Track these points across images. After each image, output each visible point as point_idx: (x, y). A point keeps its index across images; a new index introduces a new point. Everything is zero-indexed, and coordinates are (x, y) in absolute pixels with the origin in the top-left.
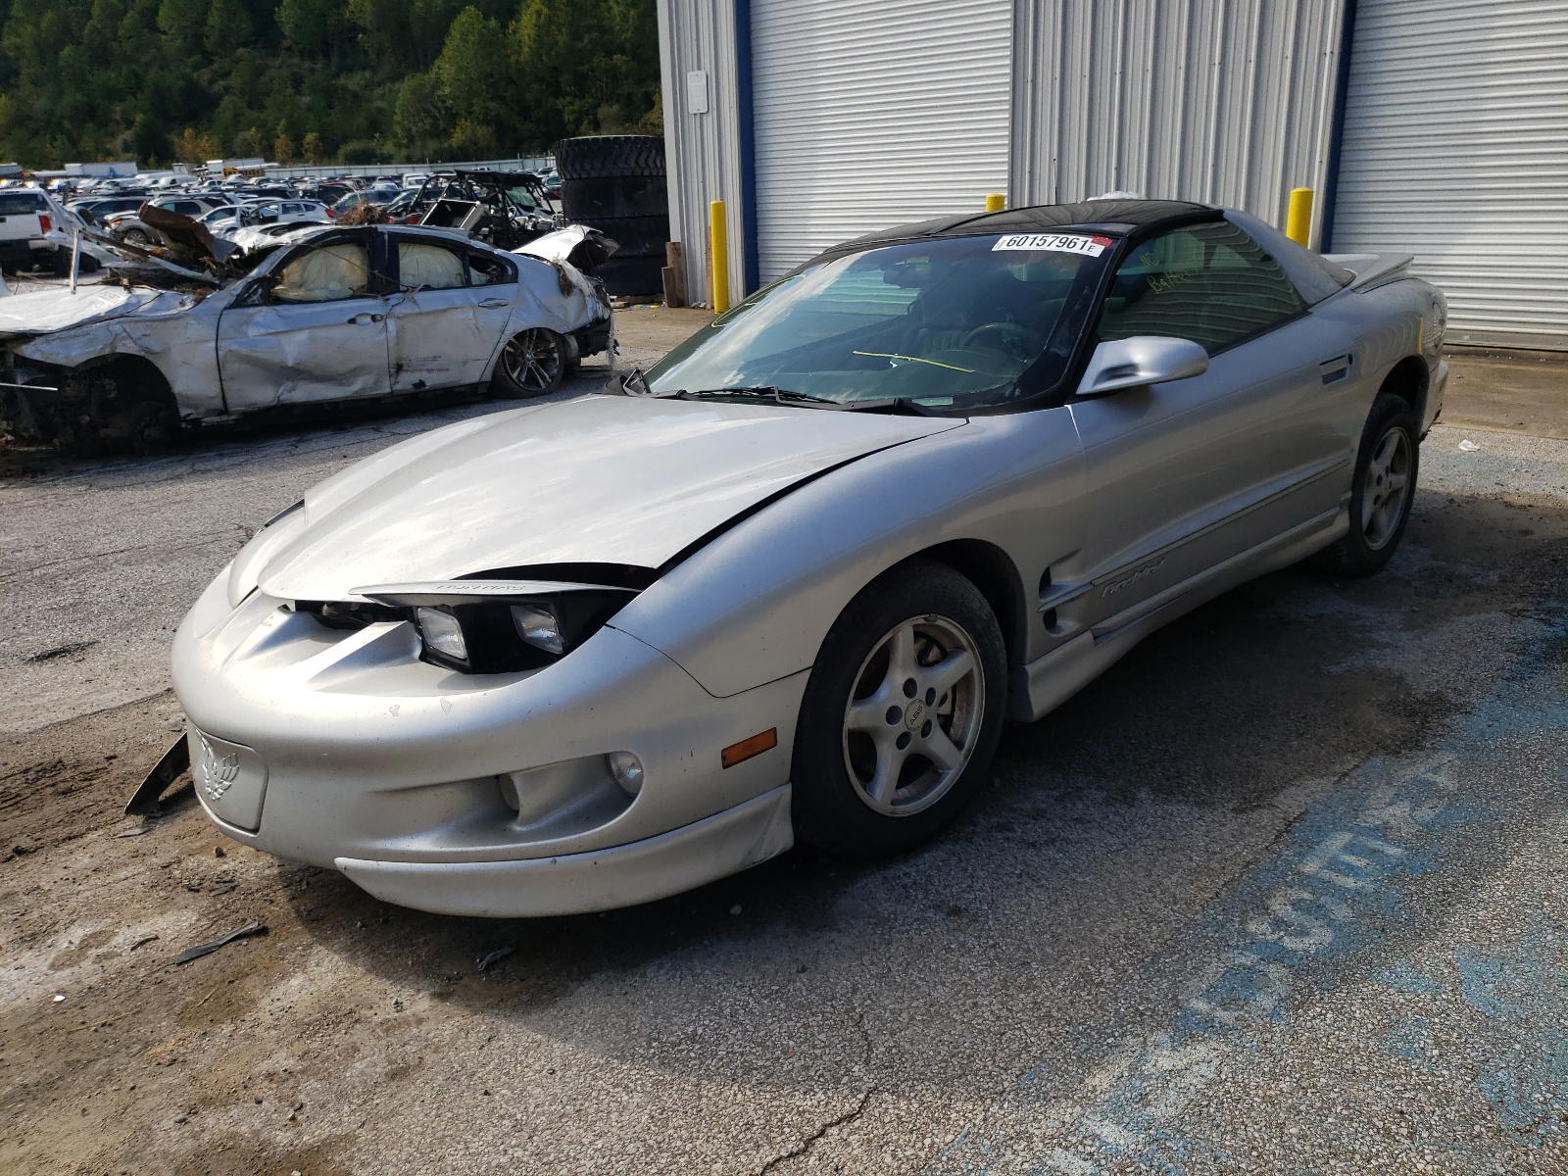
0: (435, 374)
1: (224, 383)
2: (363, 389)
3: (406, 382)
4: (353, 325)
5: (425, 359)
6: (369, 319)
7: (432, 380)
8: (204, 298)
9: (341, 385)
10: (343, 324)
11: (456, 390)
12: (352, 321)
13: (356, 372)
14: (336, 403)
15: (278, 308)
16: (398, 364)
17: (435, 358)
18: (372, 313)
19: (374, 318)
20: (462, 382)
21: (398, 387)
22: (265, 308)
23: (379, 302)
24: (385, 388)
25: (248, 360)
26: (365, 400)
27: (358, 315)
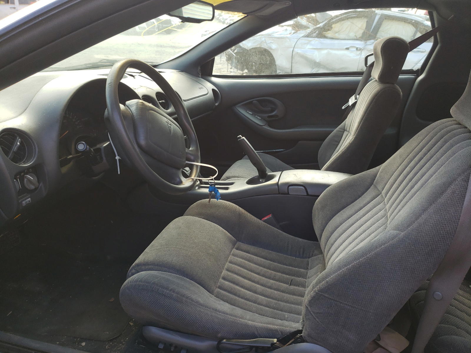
1: (293, 64)
4: (347, 50)
6: (355, 49)
8: (297, 32)
10: (343, 49)
15: (321, 39)
18: (357, 46)
19: (357, 49)
22: (316, 39)
23: (363, 43)
25: (302, 56)
27: (351, 47)
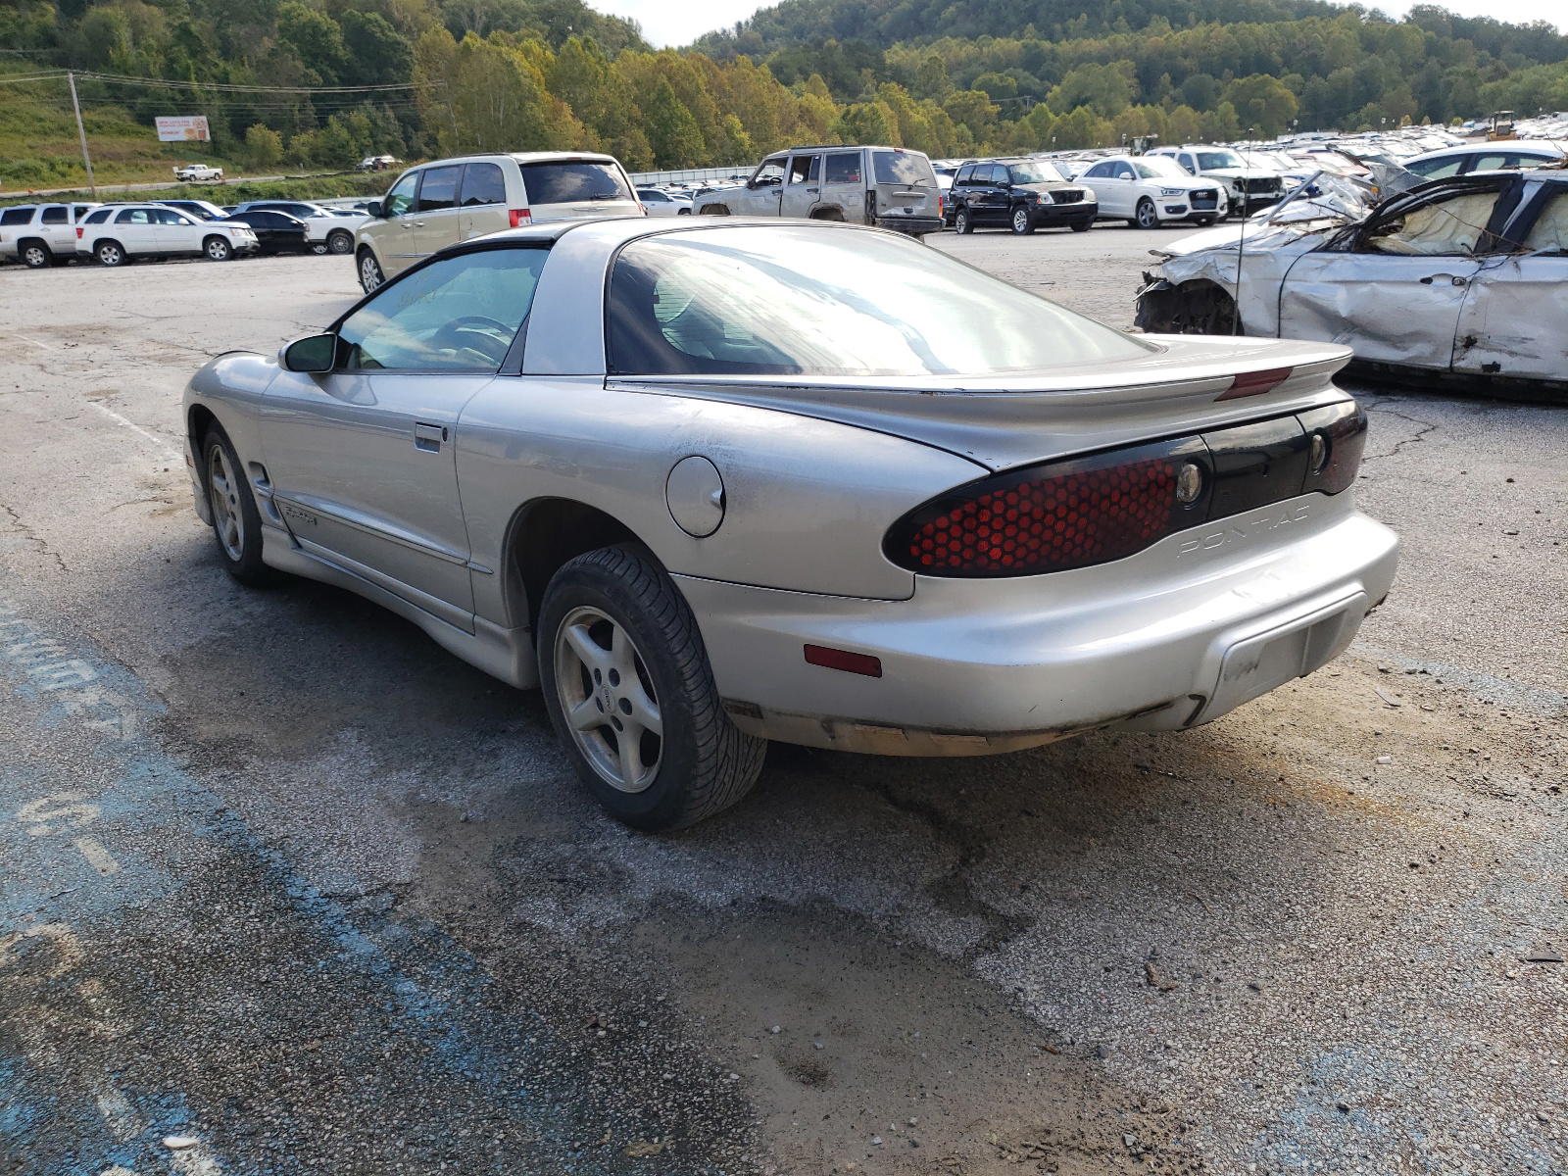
0: (1515, 359)
1: (1282, 322)
2: (1417, 357)
3: (1474, 360)
4: (1427, 285)
5: (1510, 339)
6: (1448, 282)
7: (1510, 365)
9: (1398, 348)
10: (1414, 283)
11: (1547, 384)
12: (1427, 281)
13: (1416, 336)
14: (1387, 365)
15: (1364, 257)
16: (1469, 338)
17: (1524, 340)
18: (1455, 274)
19: (1454, 280)
20: (1556, 377)
21: (1461, 364)
22: (1347, 255)
23: (1472, 263)
24: (1442, 363)
25: (1306, 302)
26: (1420, 370)
27: (1435, 276)
